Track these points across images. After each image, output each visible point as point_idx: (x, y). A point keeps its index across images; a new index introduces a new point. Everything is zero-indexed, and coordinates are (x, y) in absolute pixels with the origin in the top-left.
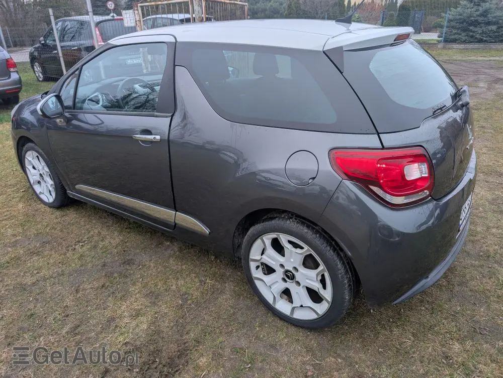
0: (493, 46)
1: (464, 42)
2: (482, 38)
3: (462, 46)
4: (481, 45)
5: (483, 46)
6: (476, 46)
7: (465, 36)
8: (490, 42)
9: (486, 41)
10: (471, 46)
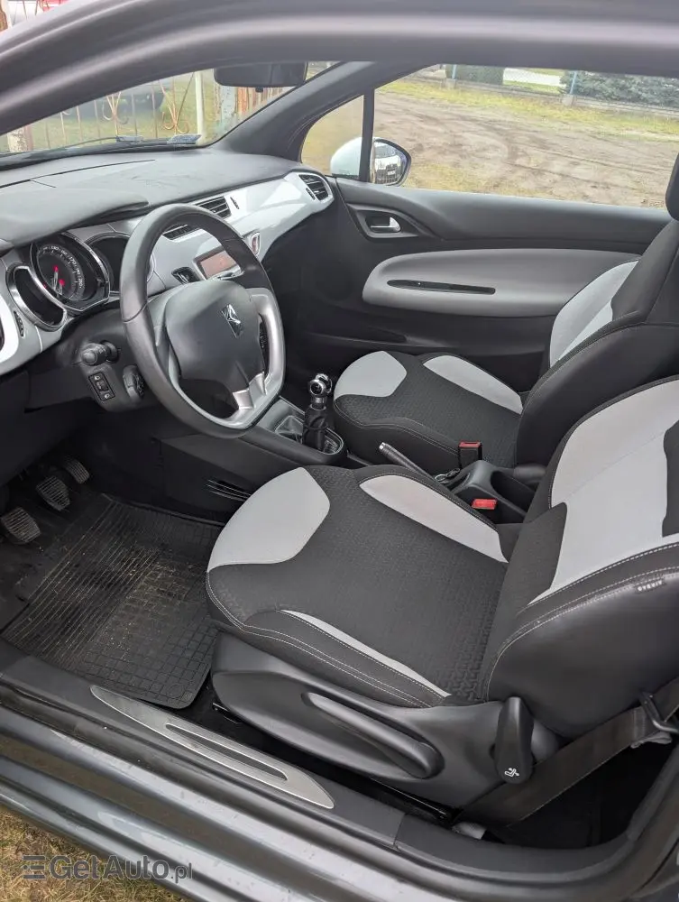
0: (656, 111)
1: (609, 98)
2: (640, 93)
3: (604, 106)
4: (637, 108)
5: (639, 108)
6: (629, 107)
7: (613, 85)
8: (651, 104)
9: (645, 101)
10: (618, 107)
